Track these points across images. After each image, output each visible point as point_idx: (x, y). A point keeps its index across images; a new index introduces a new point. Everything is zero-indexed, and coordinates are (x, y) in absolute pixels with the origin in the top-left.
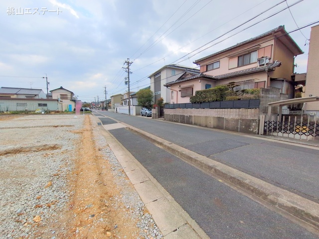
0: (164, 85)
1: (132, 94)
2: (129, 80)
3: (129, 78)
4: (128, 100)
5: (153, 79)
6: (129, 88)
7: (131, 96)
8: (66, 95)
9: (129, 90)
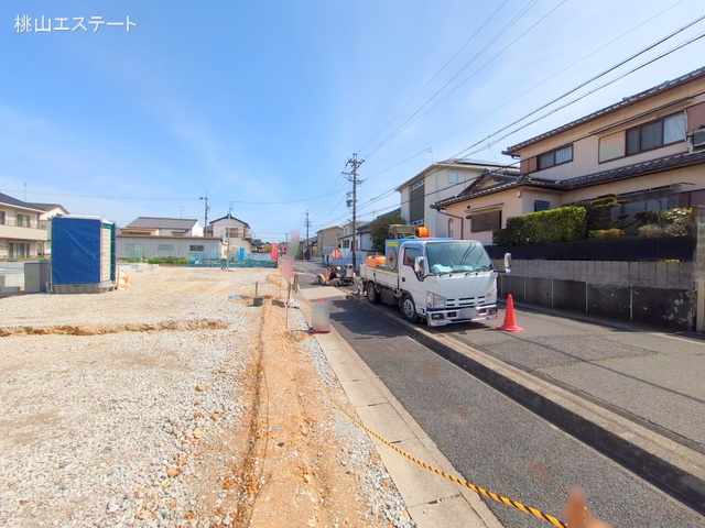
0: (432, 207)
1: (361, 225)
2: (355, 196)
3: (354, 192)
4: (351, 239)
5: (407, 192)
6: (354, 213)
7: (359, 229)
8: (236, 229)
9: (354, 218)
